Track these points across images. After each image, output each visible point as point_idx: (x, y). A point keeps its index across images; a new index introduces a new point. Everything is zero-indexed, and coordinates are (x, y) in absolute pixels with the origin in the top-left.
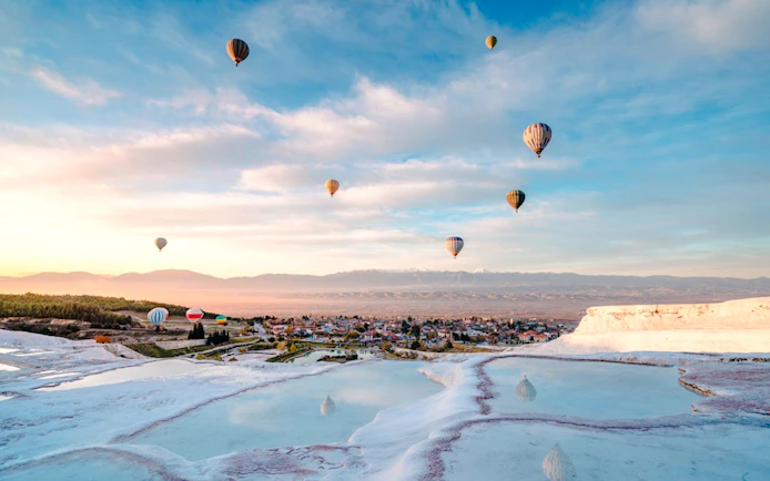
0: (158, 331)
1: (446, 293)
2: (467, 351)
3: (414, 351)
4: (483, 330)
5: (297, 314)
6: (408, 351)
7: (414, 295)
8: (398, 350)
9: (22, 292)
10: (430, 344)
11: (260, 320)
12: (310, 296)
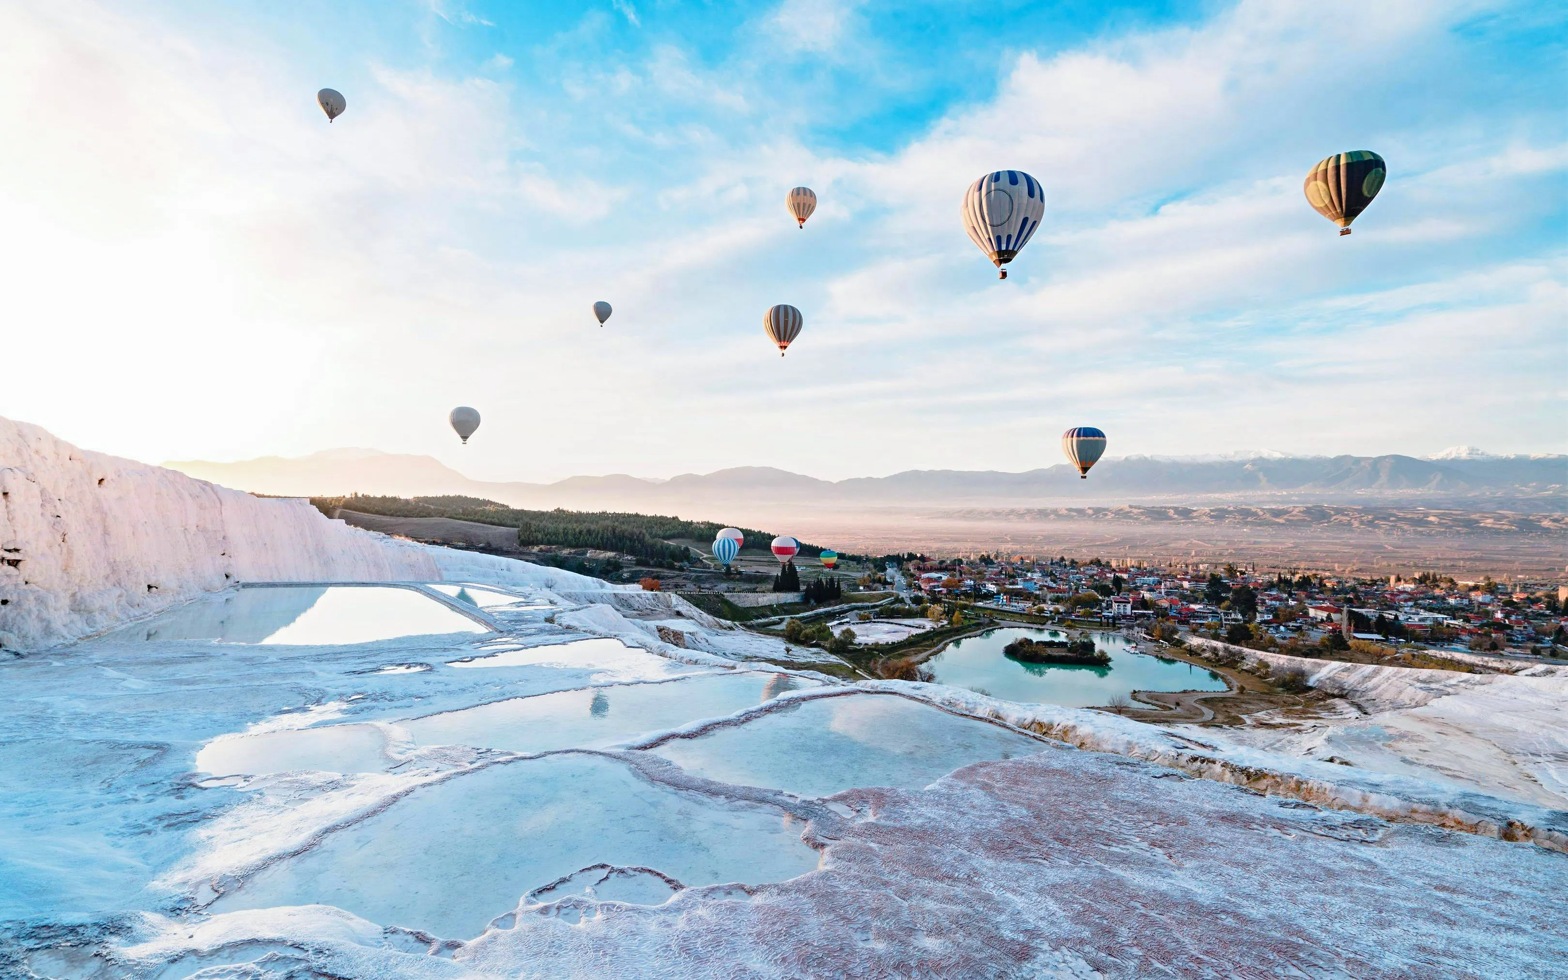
0: (729, 574)
1: (1338, 511)
2: (1393, 662)
3: (1232, 647)
4: (1453, 612)
5: (968, 551)
6: (1219, 645)
7: (1245, 515)
8: (1195, 641)
9: (547, 506)
10: (1281, 634)
11: (897, 560)
12: (997, 514)
